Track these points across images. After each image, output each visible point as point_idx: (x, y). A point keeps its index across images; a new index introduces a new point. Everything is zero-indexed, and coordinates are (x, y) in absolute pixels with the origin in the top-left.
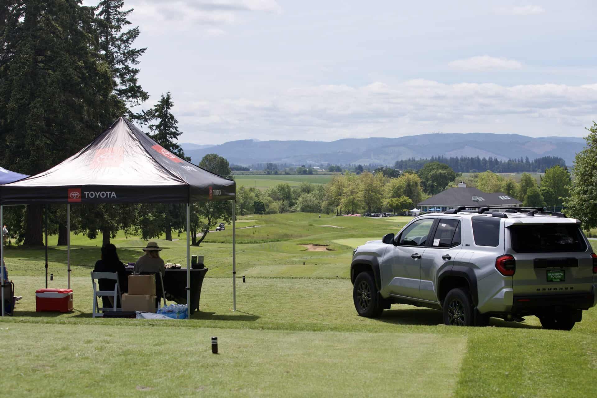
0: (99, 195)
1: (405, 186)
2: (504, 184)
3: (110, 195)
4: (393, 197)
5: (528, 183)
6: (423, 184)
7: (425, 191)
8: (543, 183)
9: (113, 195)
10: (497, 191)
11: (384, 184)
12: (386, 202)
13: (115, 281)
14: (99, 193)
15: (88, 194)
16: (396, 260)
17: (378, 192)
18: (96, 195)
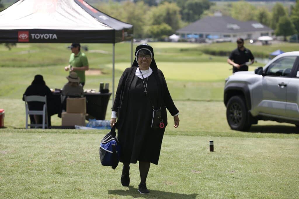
0: (43, 37)
1: (164, 14)
2: (257, 12)
3: (52, 36)
4: (154, 24)
5: (280, 12)
6: (181, 13)
7: (183, 19)
8: (294, 12)
9: (55, 36)
10: (251, 20)
11: (145, 12)
12: (147, 29)
13: (44, 103)
14: (43, 35)
15: (34, 36)
16: (265, 87)
17: (139, 20)
18: (40, 37)
